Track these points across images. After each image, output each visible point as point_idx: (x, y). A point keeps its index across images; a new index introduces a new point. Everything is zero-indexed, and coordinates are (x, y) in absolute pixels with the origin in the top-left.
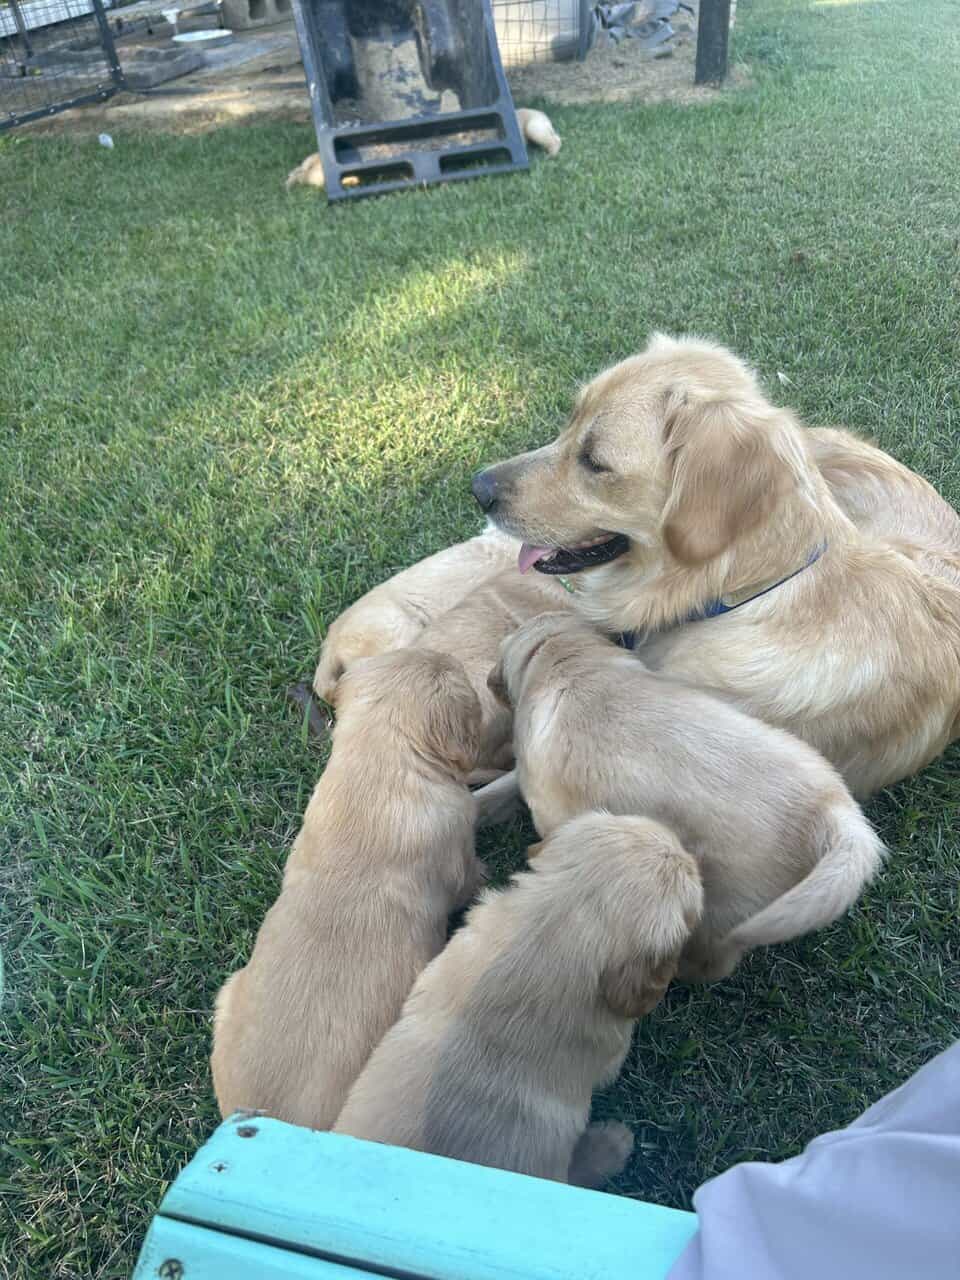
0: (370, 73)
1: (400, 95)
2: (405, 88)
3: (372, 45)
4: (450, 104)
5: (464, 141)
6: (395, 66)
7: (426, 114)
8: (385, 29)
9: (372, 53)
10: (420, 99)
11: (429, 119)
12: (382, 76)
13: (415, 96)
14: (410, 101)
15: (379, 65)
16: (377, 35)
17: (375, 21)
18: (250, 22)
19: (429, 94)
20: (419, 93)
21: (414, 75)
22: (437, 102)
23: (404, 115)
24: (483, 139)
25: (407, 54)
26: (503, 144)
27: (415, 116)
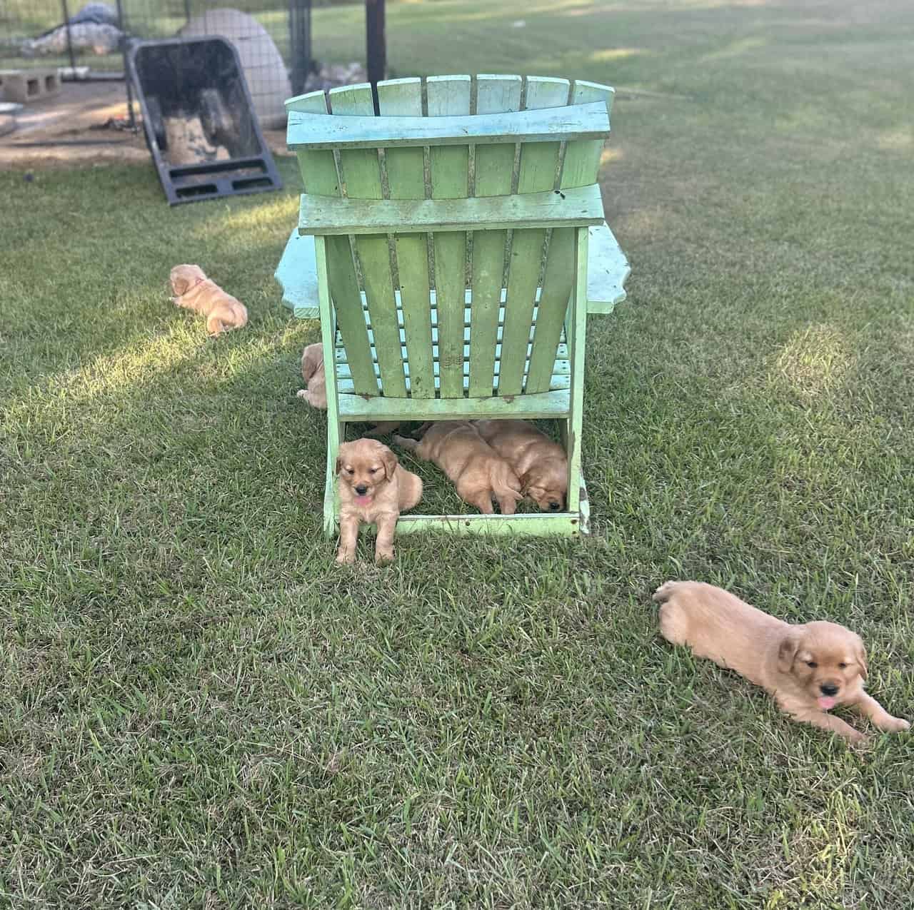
0: (173, 137)
1: (191, 149)
2: (195, 145)
3: (173, 121)
4: (223, 155)
5: (243, 174)
6: (188, 133)
7: (209, 160)
8: (181, 112)
9: (173, 125)
10: (205, 151)
11: (212, 163)
12: (180, 138)
13: (201, 150)
14: (198, 152)
15: (178, 132)
16: (176, 116)
17: (175, 108)
18: (28, 98)
19: (210, 149)
20: (203, 148)
21: (200, 138)
22: (214, 154)
23: (195, 160)
24: (254, 173)
25: (195, 125)
26: (267, 175)
27: (202, 162)
